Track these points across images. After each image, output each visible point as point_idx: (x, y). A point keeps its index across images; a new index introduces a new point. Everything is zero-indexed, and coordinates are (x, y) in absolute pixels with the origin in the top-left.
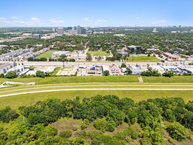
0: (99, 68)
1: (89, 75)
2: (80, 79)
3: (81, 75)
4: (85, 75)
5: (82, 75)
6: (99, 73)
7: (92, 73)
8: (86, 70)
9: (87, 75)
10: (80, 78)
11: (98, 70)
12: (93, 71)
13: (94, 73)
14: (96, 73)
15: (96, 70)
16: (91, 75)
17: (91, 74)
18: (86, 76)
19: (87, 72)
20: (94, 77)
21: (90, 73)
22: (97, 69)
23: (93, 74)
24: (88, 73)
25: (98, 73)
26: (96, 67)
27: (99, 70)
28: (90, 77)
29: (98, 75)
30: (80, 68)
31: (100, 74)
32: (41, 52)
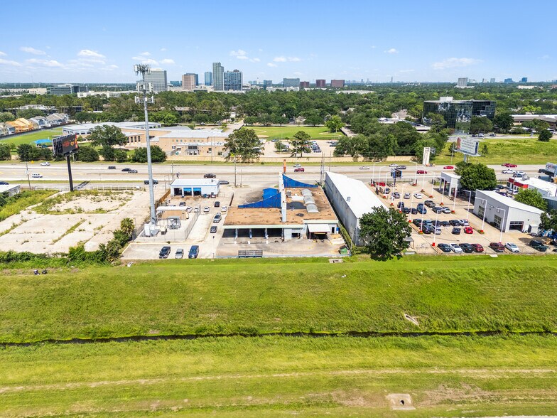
0: (307, 192)
1: (234, 246)
2: (140, 292)
3: (165, 251)
4: (194, 250)
5: (172, 255)
6: (312, 236)
7: (259, 233)
8: (217, 205)
9: (211, 247)
10: (143, 282)
11: (300, 205)
12: (266, 218)
13: (277, 233)
14: (288, 235)
15: (290, 206)
16: (244, 256)
17: (251, 244)
18: (206, 262)
19: (221, 227)
20: (277, 269)
21: (244, 233)
22: (296, 198)
23: (268, 241)
24: (229, 233)
25: (303, 233)
26: (289, 190)
27: (313, 209)
28: (243, 270)
29: (308, 249)
30: (177, 191)
31: (322, 236)
32: (24, 127)
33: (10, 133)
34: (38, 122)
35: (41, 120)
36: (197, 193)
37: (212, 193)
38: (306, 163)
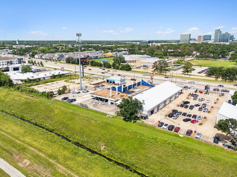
11: (131, 93)
22: (138, 90)
26: (142, 86)
30: (108, 81)
32: (109, 55)
33: (104, 57)
34: (115, 54)
35: (116, 53)
36: (114, 83)
37: (118, 84)
38: (188, 78)
